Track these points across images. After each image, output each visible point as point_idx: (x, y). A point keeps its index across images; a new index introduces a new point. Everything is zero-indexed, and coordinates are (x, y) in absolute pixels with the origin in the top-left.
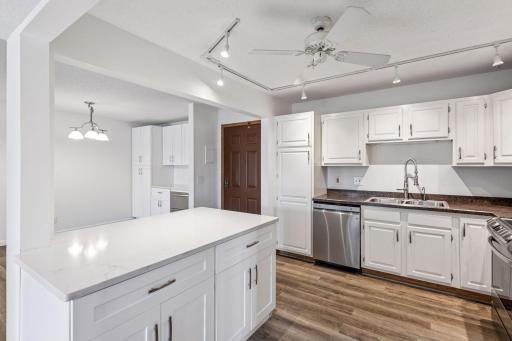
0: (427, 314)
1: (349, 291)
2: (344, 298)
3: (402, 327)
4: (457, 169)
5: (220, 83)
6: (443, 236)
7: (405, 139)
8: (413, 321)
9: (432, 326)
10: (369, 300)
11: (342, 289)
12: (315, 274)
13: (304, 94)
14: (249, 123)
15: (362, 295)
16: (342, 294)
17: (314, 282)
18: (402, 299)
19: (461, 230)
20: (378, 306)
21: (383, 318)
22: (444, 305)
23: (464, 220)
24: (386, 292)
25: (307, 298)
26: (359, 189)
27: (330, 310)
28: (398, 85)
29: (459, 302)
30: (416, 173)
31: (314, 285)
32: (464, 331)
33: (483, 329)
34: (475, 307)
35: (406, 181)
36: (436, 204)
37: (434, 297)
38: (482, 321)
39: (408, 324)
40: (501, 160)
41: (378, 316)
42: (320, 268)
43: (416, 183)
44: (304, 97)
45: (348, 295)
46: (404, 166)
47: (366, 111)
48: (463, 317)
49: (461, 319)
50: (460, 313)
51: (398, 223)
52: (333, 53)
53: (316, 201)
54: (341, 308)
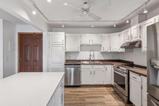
0: (102, 94)
1: (80, 94)
2: (80, 96)
3: (100, 100)
4: (101, 52)
5: (34, 13)
6: (102, 71)
7: (91, 44)
8: (101, 97)
9: (105, 97)
10: (87, 94)
11: (79, 94)
12: (67, 91)
13: (63, 25)
14: (34, 33)
15: (84, 93)
16: (79, 95)
17: (68, 94)
18: (94, 91)
19: (106, 69)
20: (90, 95)
21: (94, 99)
22: (104, 90)
23: (106, 66)
24: (90, 91)
25: (69, 101)
26: (77, 59)
27: (79, 102)
28: (93, 27)
29: (105, 88)
30: (94, 54)
31: (69, 95)
32: (111, 95)
33: (114, 93)
34: (109, 88)
35: (90, 56)
36: (98, 62)
37: (100, 88)
38: (112, 91)
39: (100, 98)
40: (112, 50)
41: (93, 99)
42: (68, 88)
43: (94, 57)
44: (63, 26)
45: (81, 95)
46: (89, 52)
47: (80, 34)
48: (109, 92)
49: (108, 93)
50: (108, 91)
51: (91, 69)
52: (89, 13)
53: (65, 65)
54: (82, 100)
